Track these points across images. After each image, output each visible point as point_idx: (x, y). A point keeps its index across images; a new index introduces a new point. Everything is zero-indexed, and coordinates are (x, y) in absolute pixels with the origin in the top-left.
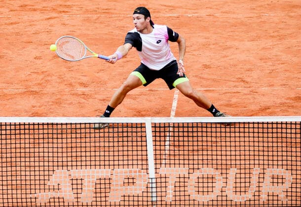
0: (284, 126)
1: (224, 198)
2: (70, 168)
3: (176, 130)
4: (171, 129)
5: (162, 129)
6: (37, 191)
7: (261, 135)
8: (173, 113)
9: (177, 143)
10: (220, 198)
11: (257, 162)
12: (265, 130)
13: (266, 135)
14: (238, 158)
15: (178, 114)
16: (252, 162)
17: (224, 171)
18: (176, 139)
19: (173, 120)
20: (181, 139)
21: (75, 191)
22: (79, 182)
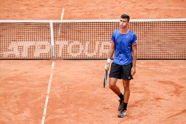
0: (109, 24)
1: (84, 55)
2: (17, 41)
3: (63, 25)
4: (61, 25)
5: (57, 25)
6: (4, 51)
7: (99, 27)
8: (62, 18)
9: (63, 31)
10: (82, 55)
11: (98, 39)
12: (101, 26)
13: (101, 28)
14: (90, 37)
15: (64, 19)
16: (96, 39)
17: (84, 43)
18: (63, 29)
19: (62, 21)
20: (65, 29)
21: (20, 51)
22: (22, 47)
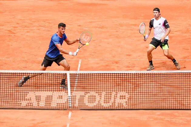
0: (125, 75)
1: (100, 105)
2: (35, 91)
3: (80, 76)
4: (78, 76)
5: (74, 76)
6: (22, 101)
7: (116, 78)
8: (79, 69)
9: (80, 82)
10: (98, 105)
11: (114, 90)
12: (118, 77)
13: (118, 78)
14: (106, 88)
15: (80, 70)
16: (112, 90)
17: (100, 94)
18: (80, 80)
19: (79, 72)
20: (82, 80)
21: (37, 101)
